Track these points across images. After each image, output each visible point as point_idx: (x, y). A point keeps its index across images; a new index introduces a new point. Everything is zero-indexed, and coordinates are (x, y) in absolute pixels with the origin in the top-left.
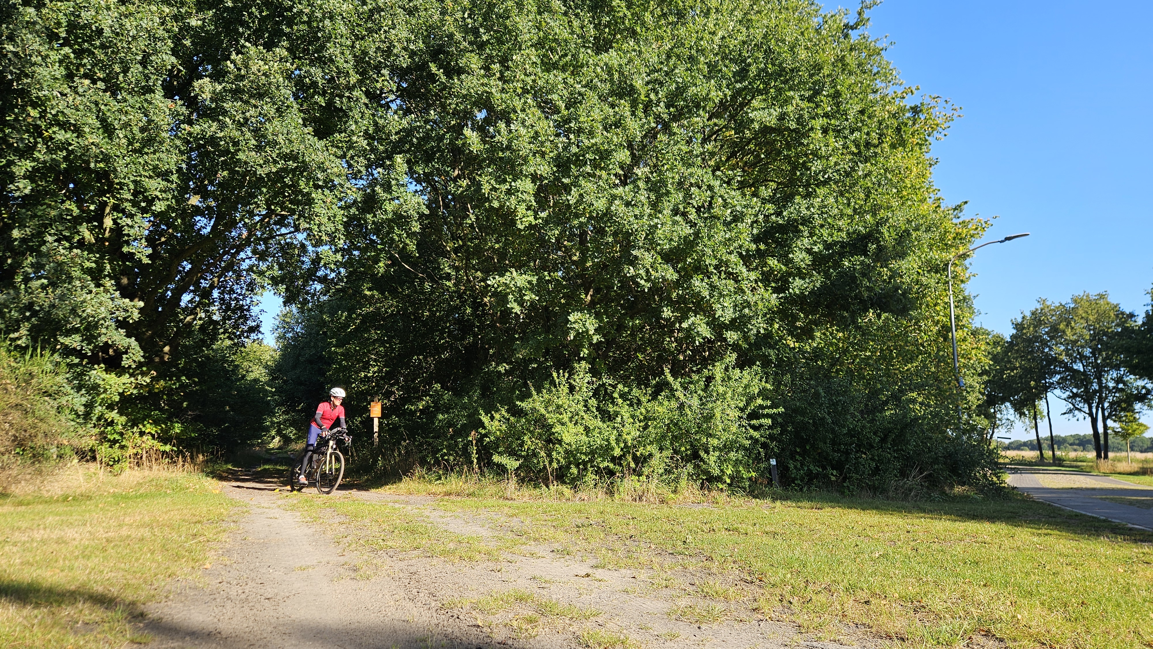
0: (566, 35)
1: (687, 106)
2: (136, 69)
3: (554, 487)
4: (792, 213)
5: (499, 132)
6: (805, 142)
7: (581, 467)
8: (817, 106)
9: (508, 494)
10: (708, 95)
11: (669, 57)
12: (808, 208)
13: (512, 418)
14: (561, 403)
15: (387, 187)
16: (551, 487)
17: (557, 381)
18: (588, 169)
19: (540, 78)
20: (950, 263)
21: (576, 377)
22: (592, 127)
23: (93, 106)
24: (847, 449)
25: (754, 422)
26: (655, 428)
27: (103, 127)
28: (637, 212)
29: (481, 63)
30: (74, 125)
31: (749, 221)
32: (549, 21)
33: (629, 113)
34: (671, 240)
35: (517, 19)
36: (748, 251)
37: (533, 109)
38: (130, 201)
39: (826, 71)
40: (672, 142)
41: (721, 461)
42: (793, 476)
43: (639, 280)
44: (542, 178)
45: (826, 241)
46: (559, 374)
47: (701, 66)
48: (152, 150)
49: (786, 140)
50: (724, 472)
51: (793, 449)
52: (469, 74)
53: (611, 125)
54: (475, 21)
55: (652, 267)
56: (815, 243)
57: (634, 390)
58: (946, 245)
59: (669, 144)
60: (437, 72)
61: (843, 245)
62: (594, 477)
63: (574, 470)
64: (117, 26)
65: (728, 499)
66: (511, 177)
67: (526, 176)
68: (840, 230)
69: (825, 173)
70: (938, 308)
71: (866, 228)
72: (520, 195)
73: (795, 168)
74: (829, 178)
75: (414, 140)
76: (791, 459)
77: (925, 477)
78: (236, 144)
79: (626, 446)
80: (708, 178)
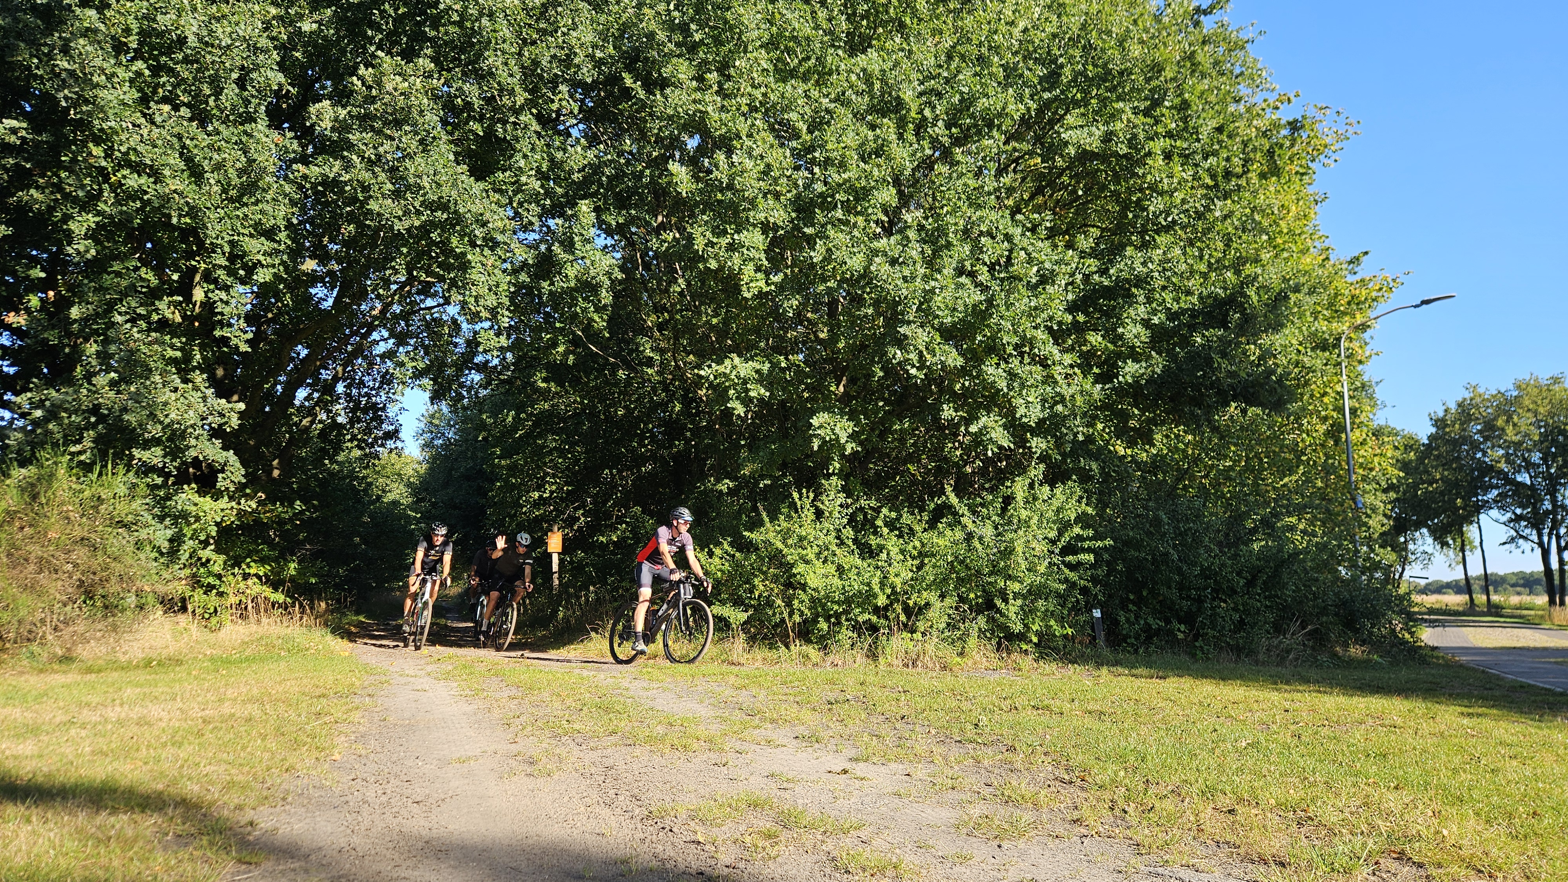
0: (808, 31)
1: (976, 125)
2: (231, 91)
3: (797, 647)
4: (1121, 271)
5: (717, 166)
6: (1140, 172)
7: (833, 620)
8: (1157, 122)
9: (735, 658)
10: (1004, 109)
11: (950, 57)
12: (1144, 264)
13: (738, 554)
14: (804, 533)
15: (569, 245)
16: (792, 647)
17: (799, 503)
18: (839, 214)
19: (772, 91)
20: (1344, 337)
21: (824, 497)
22: (843, 156)
23: (175, 140)
24: (1199, 596)
25: (1070, 558)
26: (934, 566)
27: (189, 168)
28: (907, 273)
29: (692, 73)
30: (151, 167)
31: (1063, 282)
32: (785, 12)
33: (894, 137)
34: (955, 309)
35: (742, 10)
36: (1060, 323)
37: (763, 134)
38: (225, 268)
39: (1169, 73)
40: (955, 175)
41: (1027, 612)
42: (1124, 632)
43: (909, 367)
44: (776, 228)
45: (1170, 309)
46: (801, 495)
47: (994, 70)
48: (253, 200)
49: (1113, 170)
50: (1029, 628)
51: (1124, 596)
52: (676, 87)
53: (870, 155)
54: (684, 14)
55: (927, 348)
56: (1154, 312)
57: (905, 515)
58: (1336, 311)
59: (950, 177)
60: (633, 86)
61: (1193, 313)
62: (850, 634)
63: (823, 625)
64: (205, 33)
65: (1035, 665)
66: (733, 226)
67: (755, 226)
68: (1189, 293)
69: (1168, 215)
70: (1326, 400)
71: (1225, 289)
72: (746, 252)
73: (1125, 207)
74: (1174, 222)
75: (604, 179)
76: (1122, 609)
77: (1310, 633)
78: (366, 188)
79: (894, 592)
80: (1005, 223)
